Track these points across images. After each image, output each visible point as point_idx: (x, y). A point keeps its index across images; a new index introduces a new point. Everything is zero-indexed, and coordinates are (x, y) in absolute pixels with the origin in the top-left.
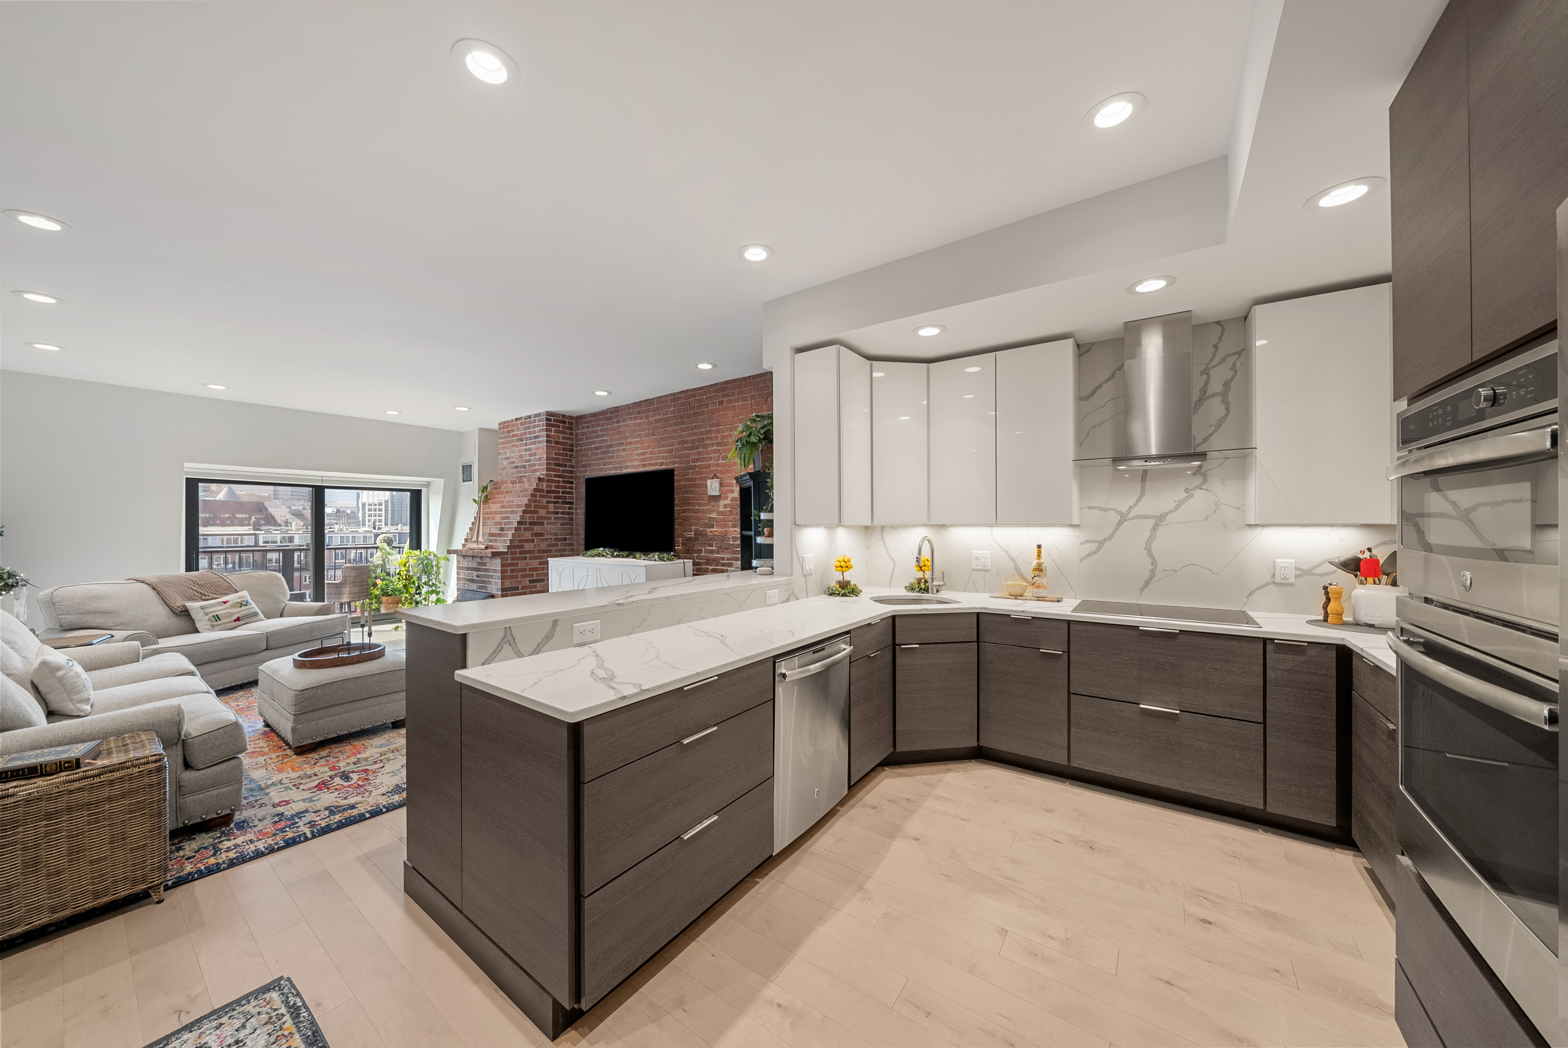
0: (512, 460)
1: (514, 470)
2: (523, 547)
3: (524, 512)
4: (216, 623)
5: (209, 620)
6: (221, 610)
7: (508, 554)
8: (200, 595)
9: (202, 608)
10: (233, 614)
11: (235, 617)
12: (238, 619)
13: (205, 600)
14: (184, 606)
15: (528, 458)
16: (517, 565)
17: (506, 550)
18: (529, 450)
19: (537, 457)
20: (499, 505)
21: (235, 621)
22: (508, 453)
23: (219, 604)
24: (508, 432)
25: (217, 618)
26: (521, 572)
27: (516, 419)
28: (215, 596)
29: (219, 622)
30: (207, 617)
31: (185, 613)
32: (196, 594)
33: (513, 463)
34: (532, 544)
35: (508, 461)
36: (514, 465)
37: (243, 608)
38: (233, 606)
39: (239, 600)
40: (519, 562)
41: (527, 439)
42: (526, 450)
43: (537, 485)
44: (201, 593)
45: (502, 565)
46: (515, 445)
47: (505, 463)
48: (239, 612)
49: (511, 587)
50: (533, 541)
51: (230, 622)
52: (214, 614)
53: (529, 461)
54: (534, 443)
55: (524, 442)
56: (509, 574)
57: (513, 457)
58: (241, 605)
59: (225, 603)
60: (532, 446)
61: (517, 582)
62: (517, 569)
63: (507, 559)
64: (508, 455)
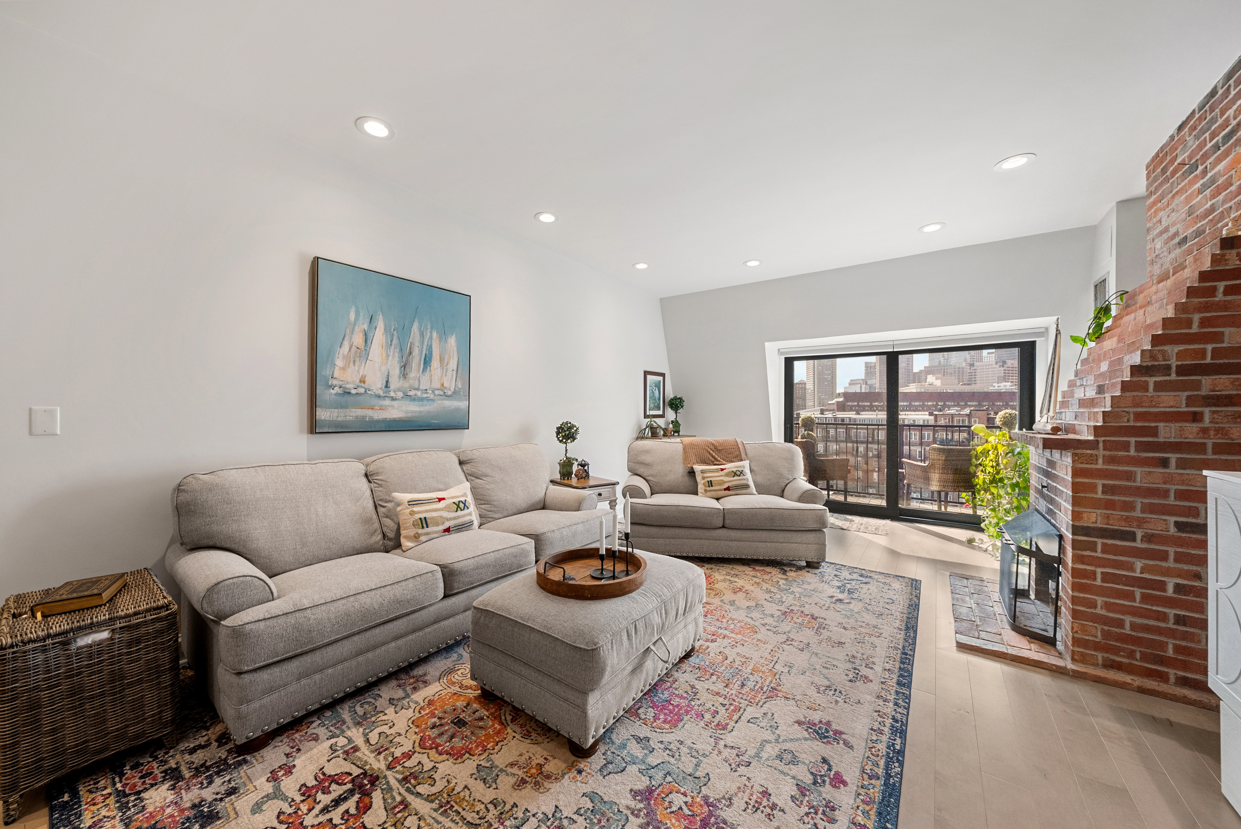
0: (1172, 230)
1: (1178, 251)
2: (1154, 432)
3: (1156, 340)
4: (708, 489)
5: (704, 484)
6: (716, 477)
7: (1096, 448)
8: (713, 460)
9: (703, 472)
10: (725, 482)
11: (726, 486)
12: (728, 489)
13: (716, 465)
14: (692, 468)
15: (1210, 203)
16: (1129, 476)
17: (1091, 438)
18: (1213, 180)
19: (1233, 188)
20: (1115, 339)
21: (725, 489)
22: (1164, 220)
23: (716, 471)
24: (1164, 171)
25: (710, 484)
26: (1145, 497)
27: (1180, 128)
28: (724, 462)
29: (711, 488)
30: (703, 481)
31: (692, 473)
32: (711, 458)
33: (1176, 234)
34: (1194, 427)
35: (1165, 236)
36: (1177, 240)
37: (736, 478)
38: (727, 475)
39: (735, 470)
40: (1139, 471)
41: (1205, 157)
42: (1205, 187)
43: (1215, 259)
44: (714, 457)
45: (1076, 473)
46: (1177, 193)
47: (1158, 246)
48: (730, 481)
49: (1105, 530)
50: (1196, 417)
51: (721, 490)
52: (709, 479)
53: (1212, 209)
54: (1227, 154)
55: (1200, 168)
56: (1099, 495)
57: (1174, 224)
58: (735, 474)
59: (722, 470)
60: (1220, 167)
61: (1127, 519)
62: (1130, 487)
63: (1093, 459)
64: (1164, 224)
